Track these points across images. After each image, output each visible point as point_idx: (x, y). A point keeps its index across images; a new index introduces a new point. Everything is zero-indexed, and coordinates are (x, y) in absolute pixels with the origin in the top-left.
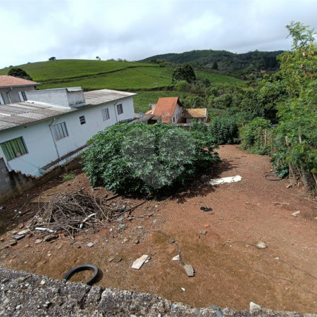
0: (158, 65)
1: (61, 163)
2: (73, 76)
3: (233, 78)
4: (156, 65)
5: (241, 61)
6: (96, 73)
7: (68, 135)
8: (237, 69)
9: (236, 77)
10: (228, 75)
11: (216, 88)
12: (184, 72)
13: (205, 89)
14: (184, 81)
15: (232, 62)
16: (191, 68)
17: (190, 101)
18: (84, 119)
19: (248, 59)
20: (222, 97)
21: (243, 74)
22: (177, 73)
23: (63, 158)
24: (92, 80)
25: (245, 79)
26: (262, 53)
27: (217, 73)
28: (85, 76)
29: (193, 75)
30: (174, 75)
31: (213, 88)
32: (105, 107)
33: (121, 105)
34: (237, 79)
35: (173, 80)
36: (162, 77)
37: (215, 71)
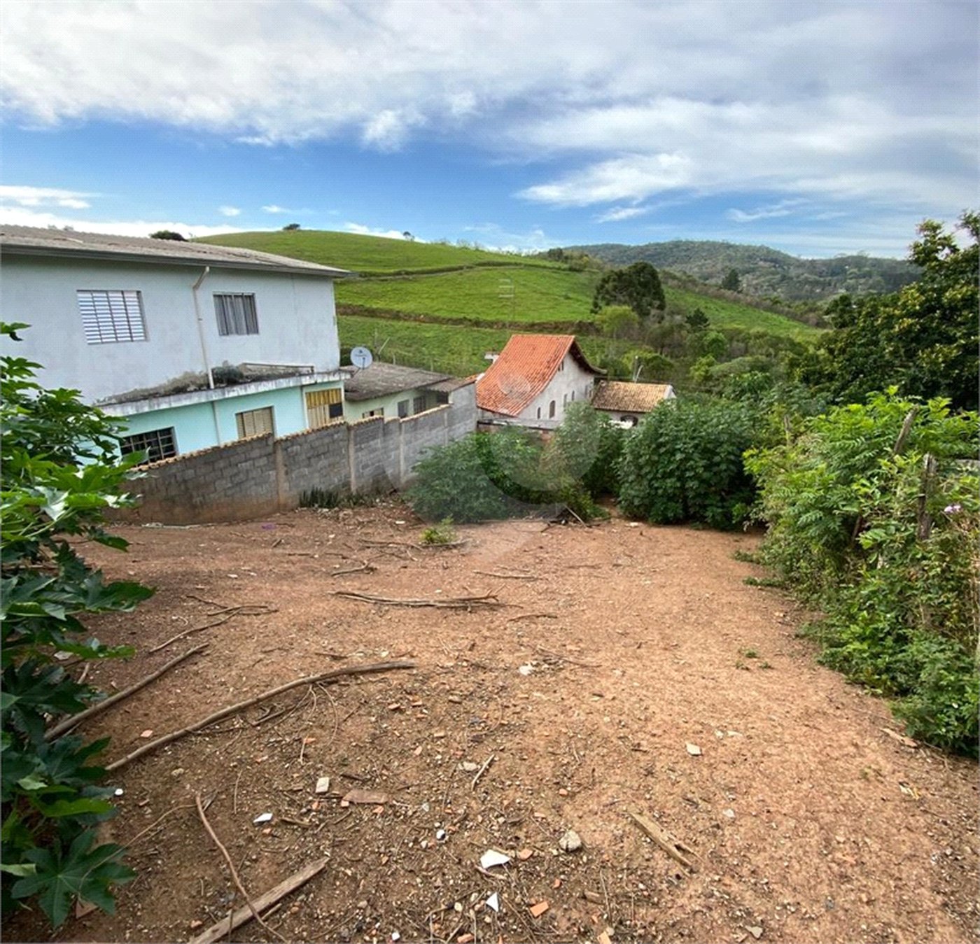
0: (565, 266)
3: (781, 318)
4: (557, 265)
5: (812, 277)
6: (392, 271)
9: (793, 317)
10: (768, 308)
11: (723, 337)
12: (631, 284)
13: (688, 337)
14: (625, 309)
15: (784, 278)
16: (654, 275)
19: (833, 274)
20: (740, 363)
21: (812, 310)
22: (609, 286)
24: (375, 287)
25: (821, 324)
26: (877, 263)
27: (736, 301)
29: (658, 295)
30: (600, 290)
31: (714, 336)
34: (795, 323)
35: (596, 305)
36: (567, 298)
37: (728, 293)
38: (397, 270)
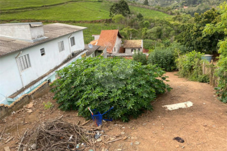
1: (26, 92)
2: (18, 8)
3: (161, 13)
6: (41, 6)
7: (30, 66)
8: (164, 5)
9: (164, 12)
10: (158, 10)
11: (148, 22)
12: (120, 7)
13: (139, 22)
14: (121, 15)
16: (126, 4)
17: (126, 32)
18: (44, 51)
20: (154, 29)
21: (169, 10)
22: (114, 8)
23: (27, 87)
25: (172, 14)
27: (148, 8)
28: (30, 8)
29: (128, 9)
30: (111, 9)
31: (146, 21)
32: (60, 40)
33: (73, 38)
34: (165, 14)
35: (111, 14)
36: (100, 11)
37: (146, 6)
38: (42, 5)
